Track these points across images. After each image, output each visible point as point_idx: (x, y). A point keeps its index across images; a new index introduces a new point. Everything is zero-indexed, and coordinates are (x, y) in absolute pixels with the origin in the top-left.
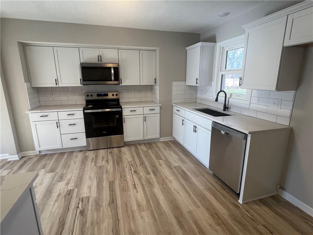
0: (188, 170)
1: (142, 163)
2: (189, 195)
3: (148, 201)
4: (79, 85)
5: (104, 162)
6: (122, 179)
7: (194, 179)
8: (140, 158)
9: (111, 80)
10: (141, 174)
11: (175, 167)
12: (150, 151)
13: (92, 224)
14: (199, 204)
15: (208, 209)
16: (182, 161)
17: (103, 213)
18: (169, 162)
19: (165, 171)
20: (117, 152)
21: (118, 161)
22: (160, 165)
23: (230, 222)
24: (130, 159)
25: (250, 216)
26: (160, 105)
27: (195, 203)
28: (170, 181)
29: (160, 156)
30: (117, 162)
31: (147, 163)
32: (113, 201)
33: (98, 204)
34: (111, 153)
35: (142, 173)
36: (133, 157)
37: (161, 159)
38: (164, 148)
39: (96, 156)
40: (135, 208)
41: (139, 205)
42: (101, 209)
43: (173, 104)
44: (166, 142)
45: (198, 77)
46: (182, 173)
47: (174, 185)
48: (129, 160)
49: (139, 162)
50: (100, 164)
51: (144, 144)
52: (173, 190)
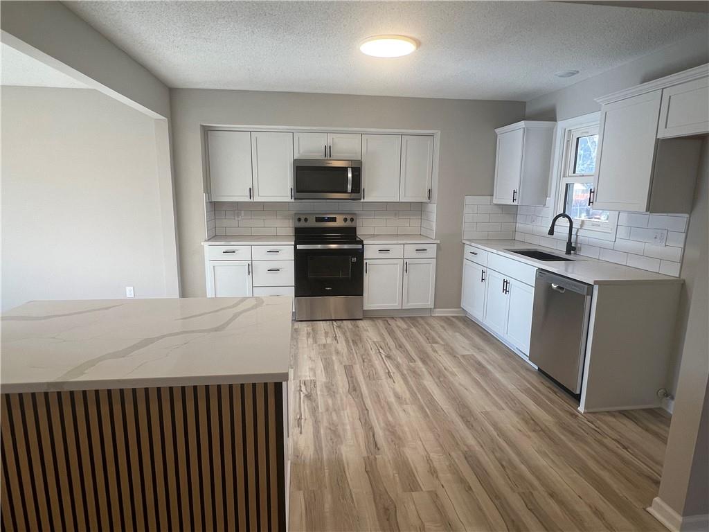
0: (488, 361)
1: (400, 346)
2: (487, 394)
3: (413, 394)
4: (288, 199)
5: (329, 341)
6: (365, 364)
7: (498, 375)
8: (395, 339)
9: (346, 192)
10: (399, 360)
11: (463, 356)
12: (414, 330)
13: (327, 410)
14: (504, 406)
15: (518, 413)
16: (479, 349)
17: (342, 400)
18: (452, 348)
19: (445, 361)
20: (350, 326)
21: (356, 340)
22: (435, 351)
23: (556, 430)
24: (376, 338)
25: (594, 427)
26: (439, 242)
27: (496, 404)
28: (453, 374)
29: (433, 338)
30: (353, 341)
31: (408, 347)
32: (354, 388)
33: (330, 389)
34: (339, 327)
35: (401, 359)
36: (381, 335)
37: (437, 343)
38: (442, 327)
39: (313, 330)
40: (392, 399)
41: (398, 397)
42: (338, 396)
43: (464, 241)
44: (446, 317)
45: (517, 188)
46: (476, 365)
47: (461, 379)
48: (375, 340)
49: (393, 343)
50: (324, 341)
51: (401, 318)
52: (457, 384)
